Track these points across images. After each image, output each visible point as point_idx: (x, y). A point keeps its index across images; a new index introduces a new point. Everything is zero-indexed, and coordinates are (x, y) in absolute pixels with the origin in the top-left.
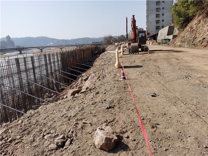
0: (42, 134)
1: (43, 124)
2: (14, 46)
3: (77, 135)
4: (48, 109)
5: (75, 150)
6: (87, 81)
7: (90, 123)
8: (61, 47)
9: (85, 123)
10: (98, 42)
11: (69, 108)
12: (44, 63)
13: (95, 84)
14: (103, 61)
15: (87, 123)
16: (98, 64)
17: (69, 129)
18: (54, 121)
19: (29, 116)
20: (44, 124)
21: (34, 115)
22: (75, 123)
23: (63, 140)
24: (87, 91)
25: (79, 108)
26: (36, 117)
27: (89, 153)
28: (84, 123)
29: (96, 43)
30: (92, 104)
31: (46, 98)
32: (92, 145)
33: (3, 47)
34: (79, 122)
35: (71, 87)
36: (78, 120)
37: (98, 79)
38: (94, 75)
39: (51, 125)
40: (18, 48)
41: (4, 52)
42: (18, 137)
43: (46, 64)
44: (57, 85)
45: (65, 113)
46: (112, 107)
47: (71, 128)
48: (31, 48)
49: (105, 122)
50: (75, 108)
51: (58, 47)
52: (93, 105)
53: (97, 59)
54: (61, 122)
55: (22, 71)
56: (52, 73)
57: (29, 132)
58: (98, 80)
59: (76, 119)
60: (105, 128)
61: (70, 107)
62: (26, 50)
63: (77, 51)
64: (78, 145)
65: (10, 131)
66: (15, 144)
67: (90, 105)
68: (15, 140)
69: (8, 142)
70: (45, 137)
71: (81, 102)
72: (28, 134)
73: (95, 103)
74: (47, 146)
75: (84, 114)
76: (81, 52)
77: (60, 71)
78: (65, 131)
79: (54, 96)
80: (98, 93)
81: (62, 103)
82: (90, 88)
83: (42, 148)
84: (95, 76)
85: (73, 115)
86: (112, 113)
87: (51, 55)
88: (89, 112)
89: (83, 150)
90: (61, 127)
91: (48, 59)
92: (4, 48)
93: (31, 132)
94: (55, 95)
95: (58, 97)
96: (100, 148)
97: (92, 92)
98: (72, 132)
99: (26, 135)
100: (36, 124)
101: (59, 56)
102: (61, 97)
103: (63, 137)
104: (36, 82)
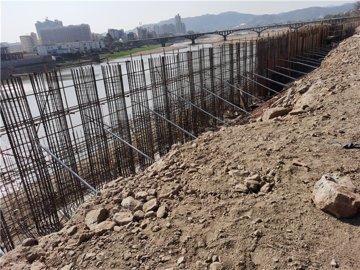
0: (225, 168)
1: (225, 154)
2: (185, 32)
3: (281, 181)
4: (234, 133)
5: (276, 201)
6: (305, 94)
7: (307, 167)
8: (259, 30)
9: (297, 165)
10: (339, 15)
11: (269, 136)
12: (228, 59)
13: (322, 100)
14: (347, 56)
15: (301, 166)
16: (333, 61)
17: (268, 169)
18: (243, 152)
19: (205, 139)
20: (228, 153)
21: (213, 139)
22: (278, 161)
23: (257, 182)
24: (305, 112)
25: (287, 138)
26: (217, 141)
27: (302, 212)
28: (294, 164)
29: (335, 16)
30: (314, 136)
31: (226, 118)
32: (307, 202)
33: (170, 34)
34: (285, 161)
35: (270, 105)
36: (283, 157)
37: (329, 91)
38: (322, 83)
39: (238, 158)
40: (190, 36)
41: (170, 42)
42: (193, 165)
43: (232, 62)
44: (245, 97)
45: (262, 143)
46: (357, 146)
47: (271, 168)
48: (209, 33)
49: (338, 170)
50: (280, 138)
51: (253, 31)
52: (315, 138)
53: (333, 53)
54: (254, 155)
55: (195, 72)
56: (239, 77)
57: (207, 161)
58: (331, 93)
59: (282, 155)
60: (338, 179)
61: (271, 135)
62: (202, 38)
63: (290, 36)
64: (283, 195)
65: (182, 154)
66: (190, 172)
67: (309, 137)
68: (188, 167)
69: (180, 168)
70: (229, 172)
71: (290, 129)
72: (205, 163)
73: (321, 135)
74: (233, 185)
75: (297, 150)
76: (298, 38)
77: (252, 74)
78: (261, 170)
79: (238, 117)
80: (328, 117)
81: (256, 127)
82: (311, 106)
83: (225, 186)
84: (325, 85)
85: (275, 148)
86: (357, 158)
87: (241, 45)
88: (307, 148)
89: (291, 205)
90: (254, 163)
91: (235, 51)
92: (171, 36)
93: (209, 162)
94: (241, 116)
95: (245, 119)
96: (323, 210)
97: (315, 114)
98: (274, 174)
99: (202, 164)
100: (217, 153)
101: (254, 46)
102: (251, 119)
103: (257, 177)
104: (213, 91)
